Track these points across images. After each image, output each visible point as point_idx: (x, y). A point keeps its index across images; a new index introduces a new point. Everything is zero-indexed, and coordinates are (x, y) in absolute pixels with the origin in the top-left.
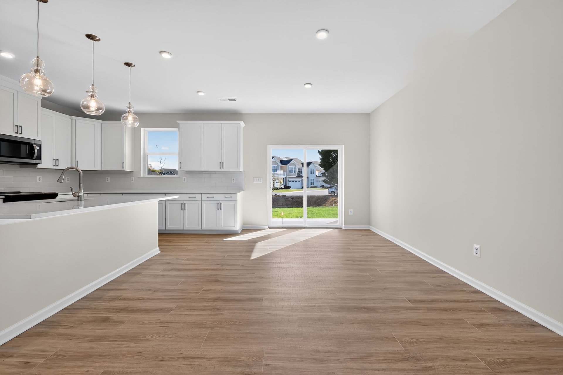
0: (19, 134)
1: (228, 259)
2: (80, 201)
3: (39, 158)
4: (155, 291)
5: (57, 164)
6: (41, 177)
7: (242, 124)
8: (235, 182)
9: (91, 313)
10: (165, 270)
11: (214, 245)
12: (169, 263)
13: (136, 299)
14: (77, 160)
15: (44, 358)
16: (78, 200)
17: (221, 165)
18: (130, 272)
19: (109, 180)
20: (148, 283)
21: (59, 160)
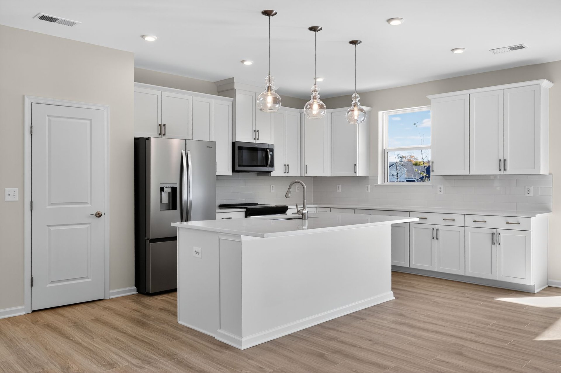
0: (256, 140)
1: (493, 330)
2: (304, 219)
3: (272, 165)
4: (376, 343)
5: (287, 171)
6: (274, 186)
7: (545, 83)
8: (531, 194)
9: (310, 345)
10: (395, 322)
11: (477, 304)
12: (402, 315)
13: (353, 346)
14: (306, 164)
15: (272, 369)
16: (302, 219)
17: (502, 164)
18: (353, 314)
19: (340, 189)
20: (369, 332)
21: (289, 166)
